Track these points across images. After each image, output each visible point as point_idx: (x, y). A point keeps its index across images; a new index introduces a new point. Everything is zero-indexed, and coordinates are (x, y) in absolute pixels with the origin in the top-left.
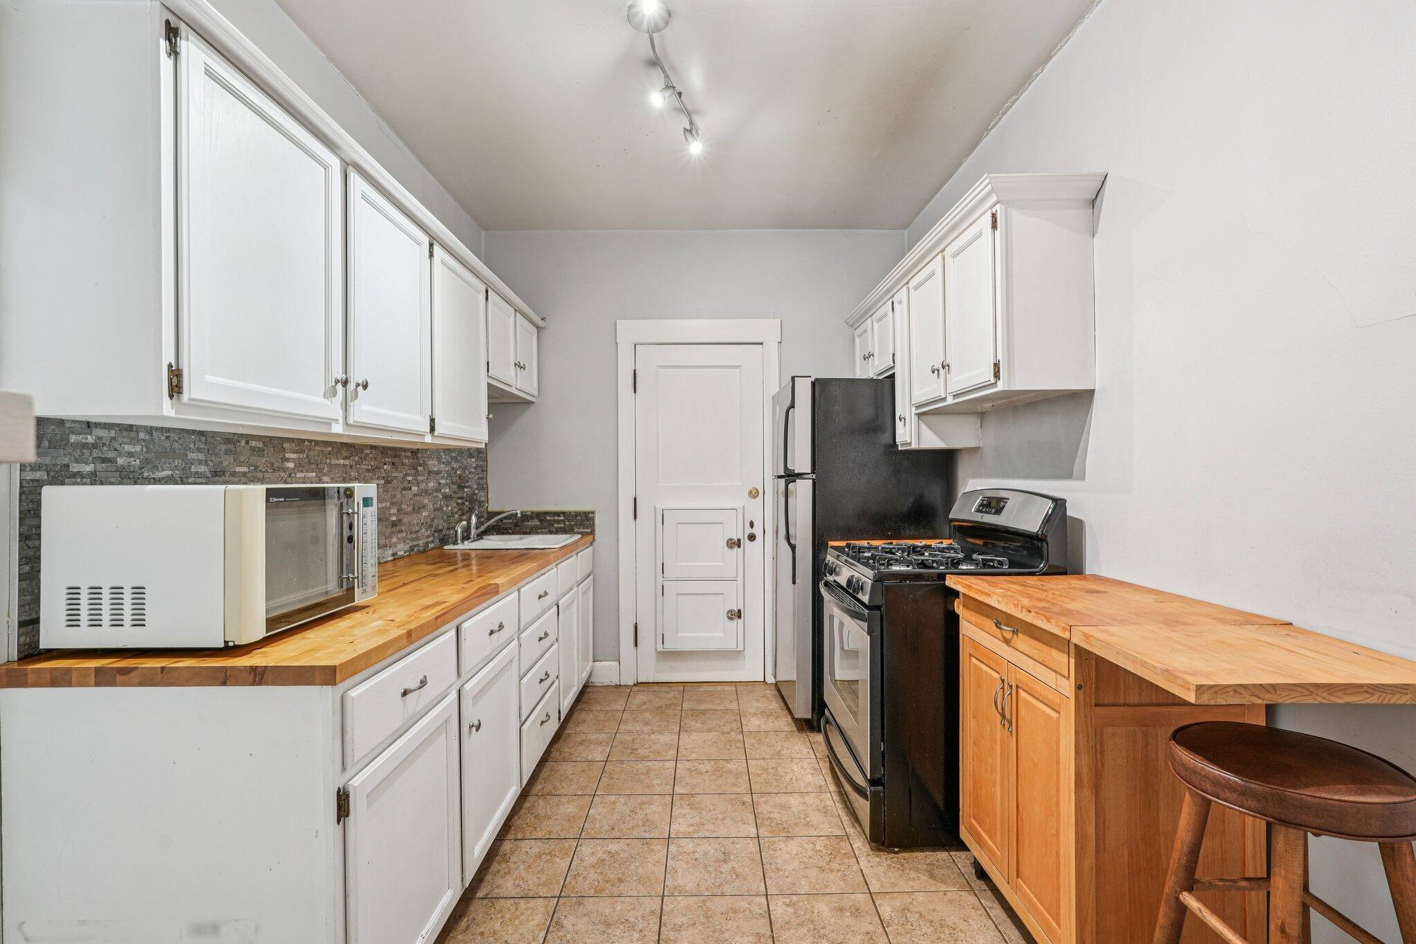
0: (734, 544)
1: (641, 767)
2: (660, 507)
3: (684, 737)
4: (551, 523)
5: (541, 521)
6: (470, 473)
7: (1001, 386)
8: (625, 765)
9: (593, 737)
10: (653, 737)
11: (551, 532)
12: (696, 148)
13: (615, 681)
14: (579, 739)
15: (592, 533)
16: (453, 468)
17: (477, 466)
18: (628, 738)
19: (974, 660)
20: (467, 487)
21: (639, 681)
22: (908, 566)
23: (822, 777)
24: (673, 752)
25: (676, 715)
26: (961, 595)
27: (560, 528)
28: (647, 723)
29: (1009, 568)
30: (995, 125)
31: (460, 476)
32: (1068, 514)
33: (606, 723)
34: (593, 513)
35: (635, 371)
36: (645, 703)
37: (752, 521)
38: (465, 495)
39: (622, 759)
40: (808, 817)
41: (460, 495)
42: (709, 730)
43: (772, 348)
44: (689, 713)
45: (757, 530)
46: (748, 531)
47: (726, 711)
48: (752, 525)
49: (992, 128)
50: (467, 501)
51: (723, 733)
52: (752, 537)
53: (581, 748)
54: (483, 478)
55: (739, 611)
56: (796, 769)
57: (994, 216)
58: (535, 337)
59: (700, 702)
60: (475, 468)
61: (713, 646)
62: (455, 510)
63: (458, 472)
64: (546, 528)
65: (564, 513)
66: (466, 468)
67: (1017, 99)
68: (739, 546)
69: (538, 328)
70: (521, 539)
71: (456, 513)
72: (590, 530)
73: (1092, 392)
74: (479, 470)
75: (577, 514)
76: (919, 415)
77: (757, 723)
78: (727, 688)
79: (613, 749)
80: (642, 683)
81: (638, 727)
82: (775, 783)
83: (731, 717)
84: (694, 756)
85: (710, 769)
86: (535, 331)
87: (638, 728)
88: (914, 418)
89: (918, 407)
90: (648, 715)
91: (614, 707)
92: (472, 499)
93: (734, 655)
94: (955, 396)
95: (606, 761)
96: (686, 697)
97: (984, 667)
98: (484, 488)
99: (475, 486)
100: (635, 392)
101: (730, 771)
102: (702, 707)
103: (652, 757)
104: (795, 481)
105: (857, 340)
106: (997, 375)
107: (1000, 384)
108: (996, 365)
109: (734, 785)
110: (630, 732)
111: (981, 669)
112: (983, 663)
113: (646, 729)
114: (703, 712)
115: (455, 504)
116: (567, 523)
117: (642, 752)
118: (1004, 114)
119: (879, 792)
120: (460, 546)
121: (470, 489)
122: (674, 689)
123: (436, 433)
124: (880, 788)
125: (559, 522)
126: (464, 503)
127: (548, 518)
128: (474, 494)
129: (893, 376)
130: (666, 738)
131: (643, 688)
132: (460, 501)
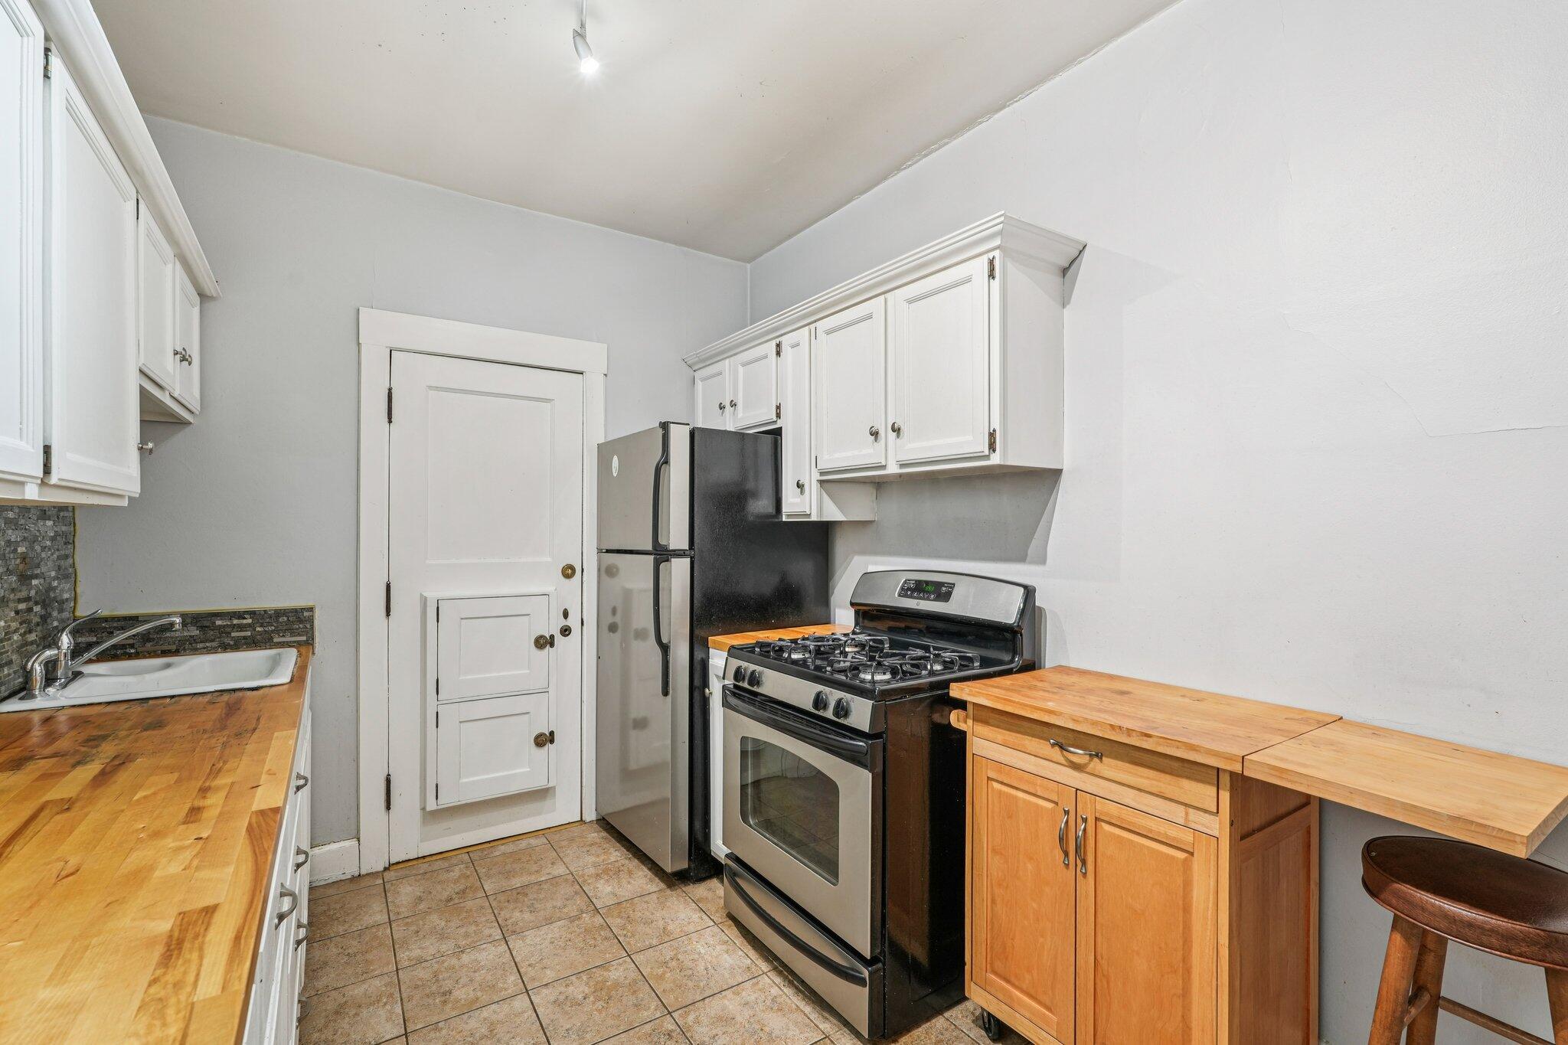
0: (543, 642)
1: (474, 1023)
2: (432, 594)
3: (516, 944)
4: (223, 631)
5: (202, 628)
6: (43, 548)
7: (996, 459)
8: (444, 1032)
9: (358, 991)
10: (465, 958)
11: (225, 648)
12: (589, 67)
13: (352, 870)
14: (331, 1006)
15: (310, 643)
16: (9, 543)
17: (57, 534)
18: (422, 973)
19: (996, 785)
20: (36, 577)
21: (393, 861)
22: (884, 674)
23: (740, 953)
24: (513, 978)
25: (482, 907)
26: (970, 707)
27: (245, 638)
28: (443, 937)
29: (981, 666)
30: (910, 166)
31: (24, 558)
32: (1037, 604)
33: (369, 956)
34: (311, 609)
35: (390, 390)
36: (420, 899)
37: (566, 609)
38: (33, 593)
39: (435, 1019)
40: (765, 1026)
41: (23, 594)
42: (549, 921)
43: (595, 381)
44: (501, 897)
45: (573, 622)
46: (563, 622)
47: (554, 880)
48: (566, 614)
49: (905, 168)
50: (36, 603)
51: (572, 919)
52: (566, 631)
53: (344, 1024)
54: (67, 557)
55: (552, 733)
56: (703, 951)
57: (991, 262)
58: (196, 310)
59: (508, 875)
60: (53, 539)
61: (514, 788)
62: (14, 625)
63: (20, 550)
64: (213, 641)
65: (252, 613)
66: (35, 540)
67: (947, 143)
68: (552, 645)
69: (203, 297)
70: (168, 666)
71: (15, 631)
72: (304, 638)
73: (1058, 473)
74: (61, 540)
75: (279, 613)
76: (821, 482)
77: (609, 889)
78: (533, 842)
79: (408, 1006)
80: (398, 863)
81: (430, 947)
82: (690, 984)
83: (566, 890)
84: (550, 975)
85: (587, 990)
86: (197, 299)
87: (432, 950)
88: (815, 486)
89: (822, 474)
90: (434, 919)
91: (368, 920)
92: (46, 600)
93: (542, 794)
94: (902, 466)
95: (406, 1034)
96: (482, 871)
97: (1020, 794)
98: (69, 575)
99: (53, 574)
100: (390, 421)
101: (617, 985)
102: (517, 882)
103: (485, 998)
104: (667, 560)
105: (699, 385)
106: (992, 447)
107: (993, 456)
108: (992, 435)
109: (637, 1006)
110: (420, 961)
111: (1016, 797)
112: (1017, 789)
113: (447, 947)
114: (522, 891)
115: (13, 614)
116: (258, 629)
117: (460, 994)
118: (926, 156)
119: (878, 970)
120: (38, 703)
121: (42, 581)
122: (454, 861)
123: (54, 479)
124: (880, 965)
125: (241, 628)
126: (30, 610)
127: (219, 623)
128: (51, 589)
129: (778, 432)
130: (490, 954)
131: (400, 873)
132: (22, 606)
